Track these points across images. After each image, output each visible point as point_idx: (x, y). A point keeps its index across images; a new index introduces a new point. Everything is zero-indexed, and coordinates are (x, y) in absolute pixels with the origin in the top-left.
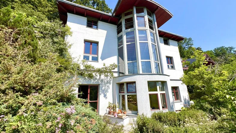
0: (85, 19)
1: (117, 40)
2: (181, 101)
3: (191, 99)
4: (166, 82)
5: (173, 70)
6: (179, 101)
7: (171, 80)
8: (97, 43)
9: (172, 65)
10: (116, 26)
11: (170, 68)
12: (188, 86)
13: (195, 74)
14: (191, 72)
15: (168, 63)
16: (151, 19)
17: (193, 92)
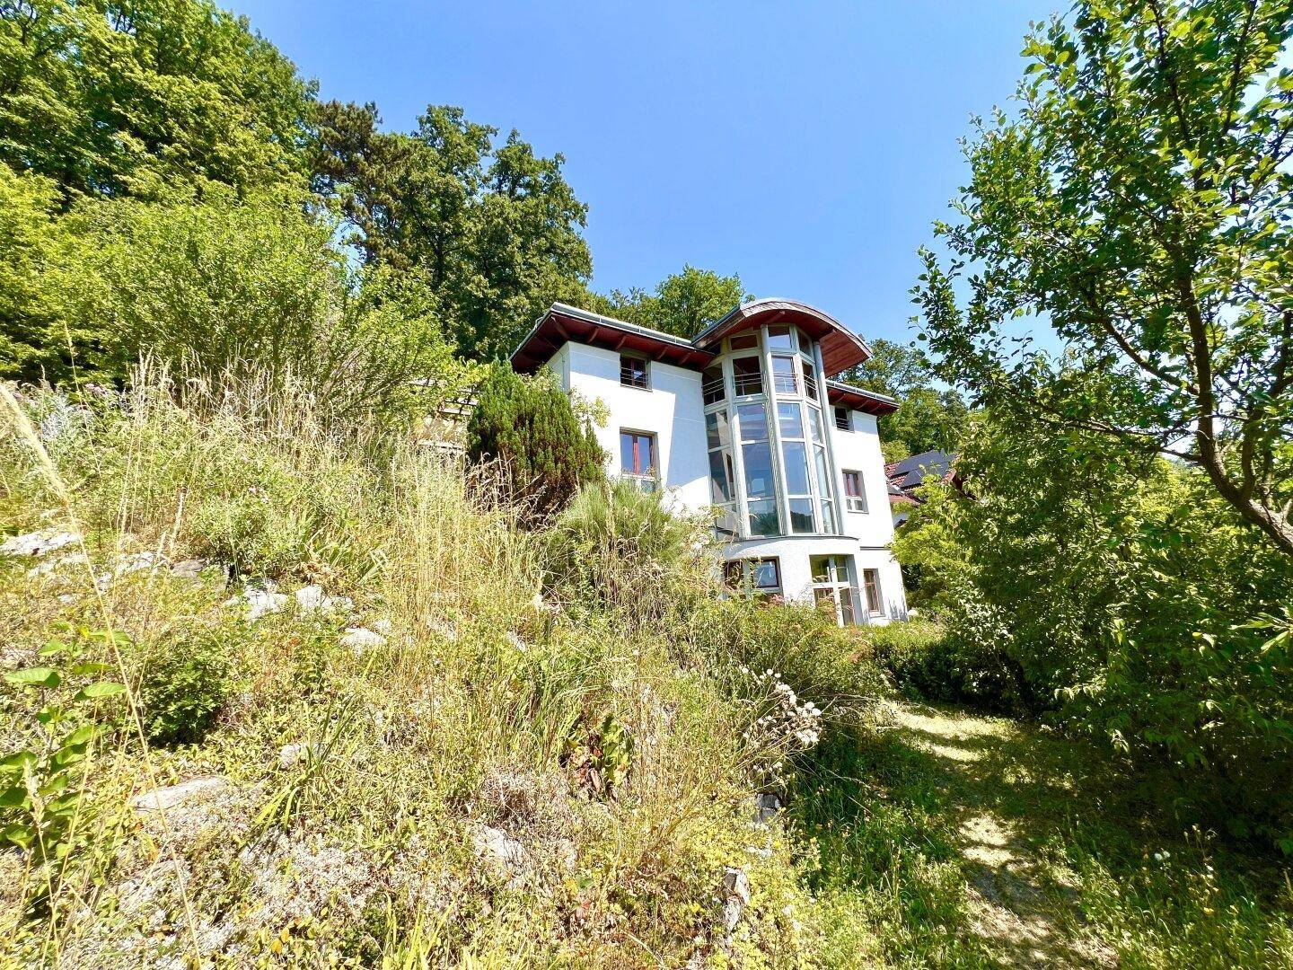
0: (613, 359)
1: (704, 422)
2: (883, 614)
3: (910, 606)
4: (851, 557)
5: (860, 517)
6: (878, 613)
7: (863, 548)
8: (651, 437)
9: (859, 499)
10: (700, 375)
11: (854, 509)
12: (904, 568)
13: (921, 538)
14: (915, 533)
15: (848, 492)
16: (810, 360)
17: (918, 587)
